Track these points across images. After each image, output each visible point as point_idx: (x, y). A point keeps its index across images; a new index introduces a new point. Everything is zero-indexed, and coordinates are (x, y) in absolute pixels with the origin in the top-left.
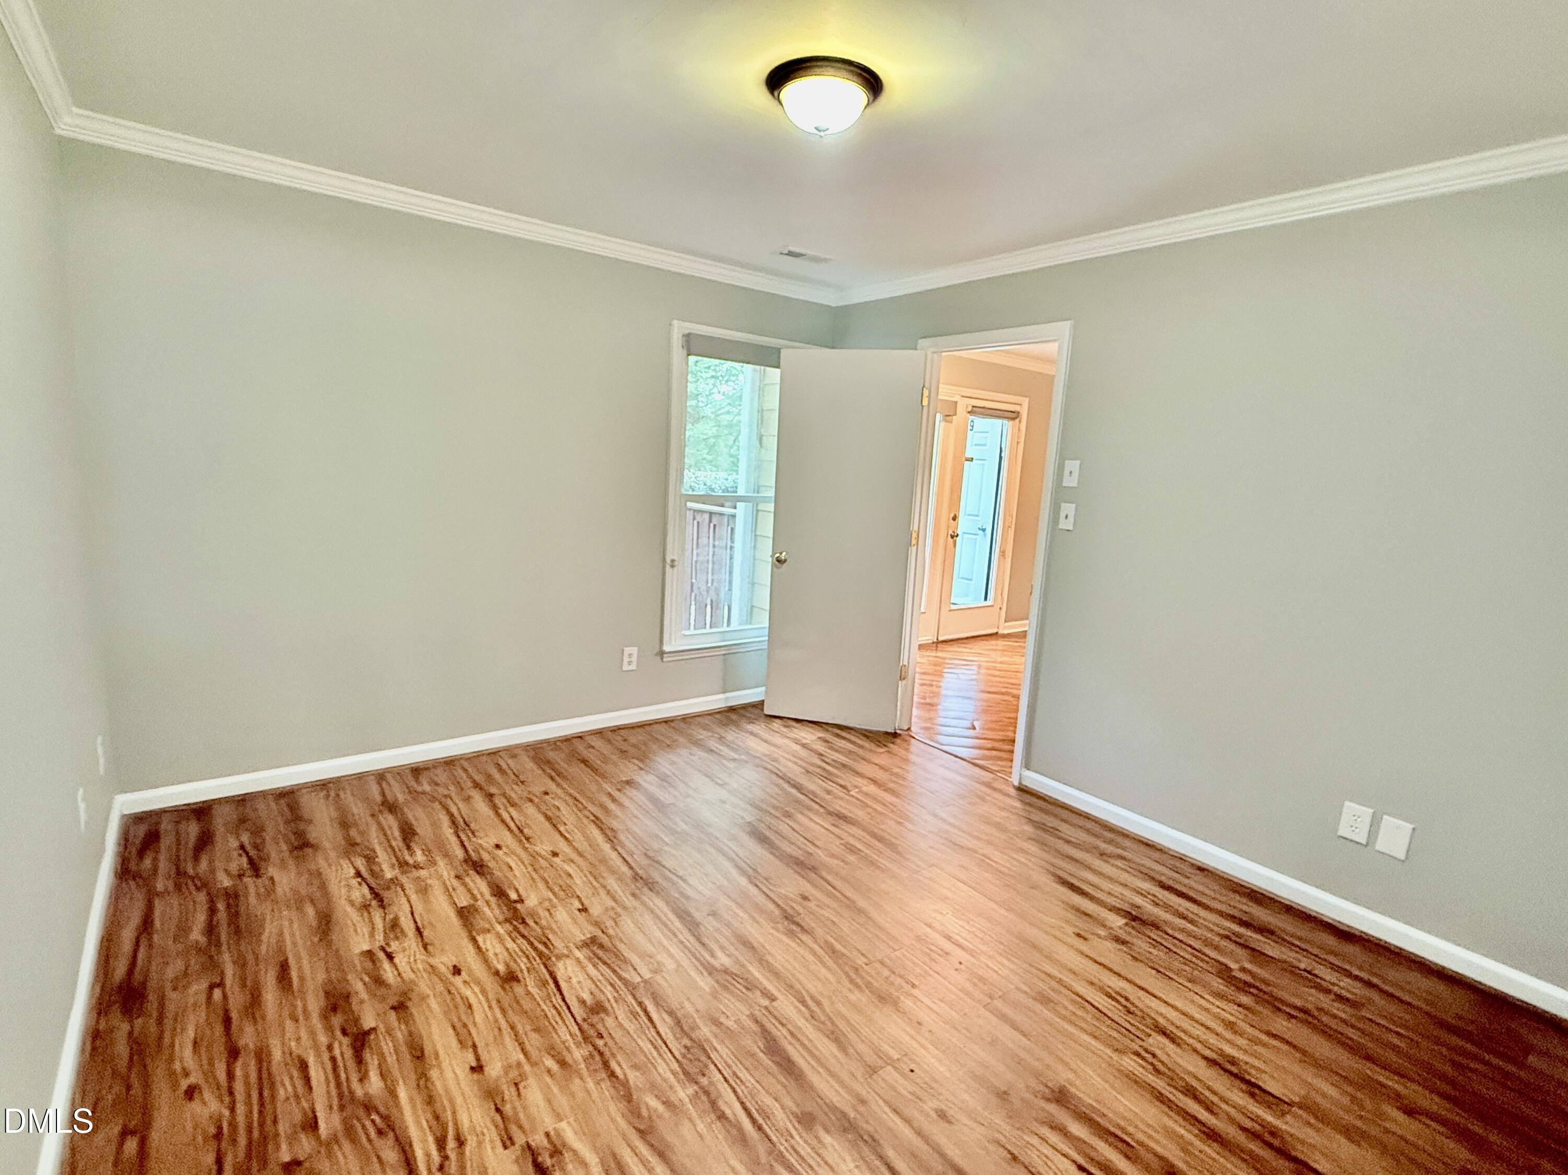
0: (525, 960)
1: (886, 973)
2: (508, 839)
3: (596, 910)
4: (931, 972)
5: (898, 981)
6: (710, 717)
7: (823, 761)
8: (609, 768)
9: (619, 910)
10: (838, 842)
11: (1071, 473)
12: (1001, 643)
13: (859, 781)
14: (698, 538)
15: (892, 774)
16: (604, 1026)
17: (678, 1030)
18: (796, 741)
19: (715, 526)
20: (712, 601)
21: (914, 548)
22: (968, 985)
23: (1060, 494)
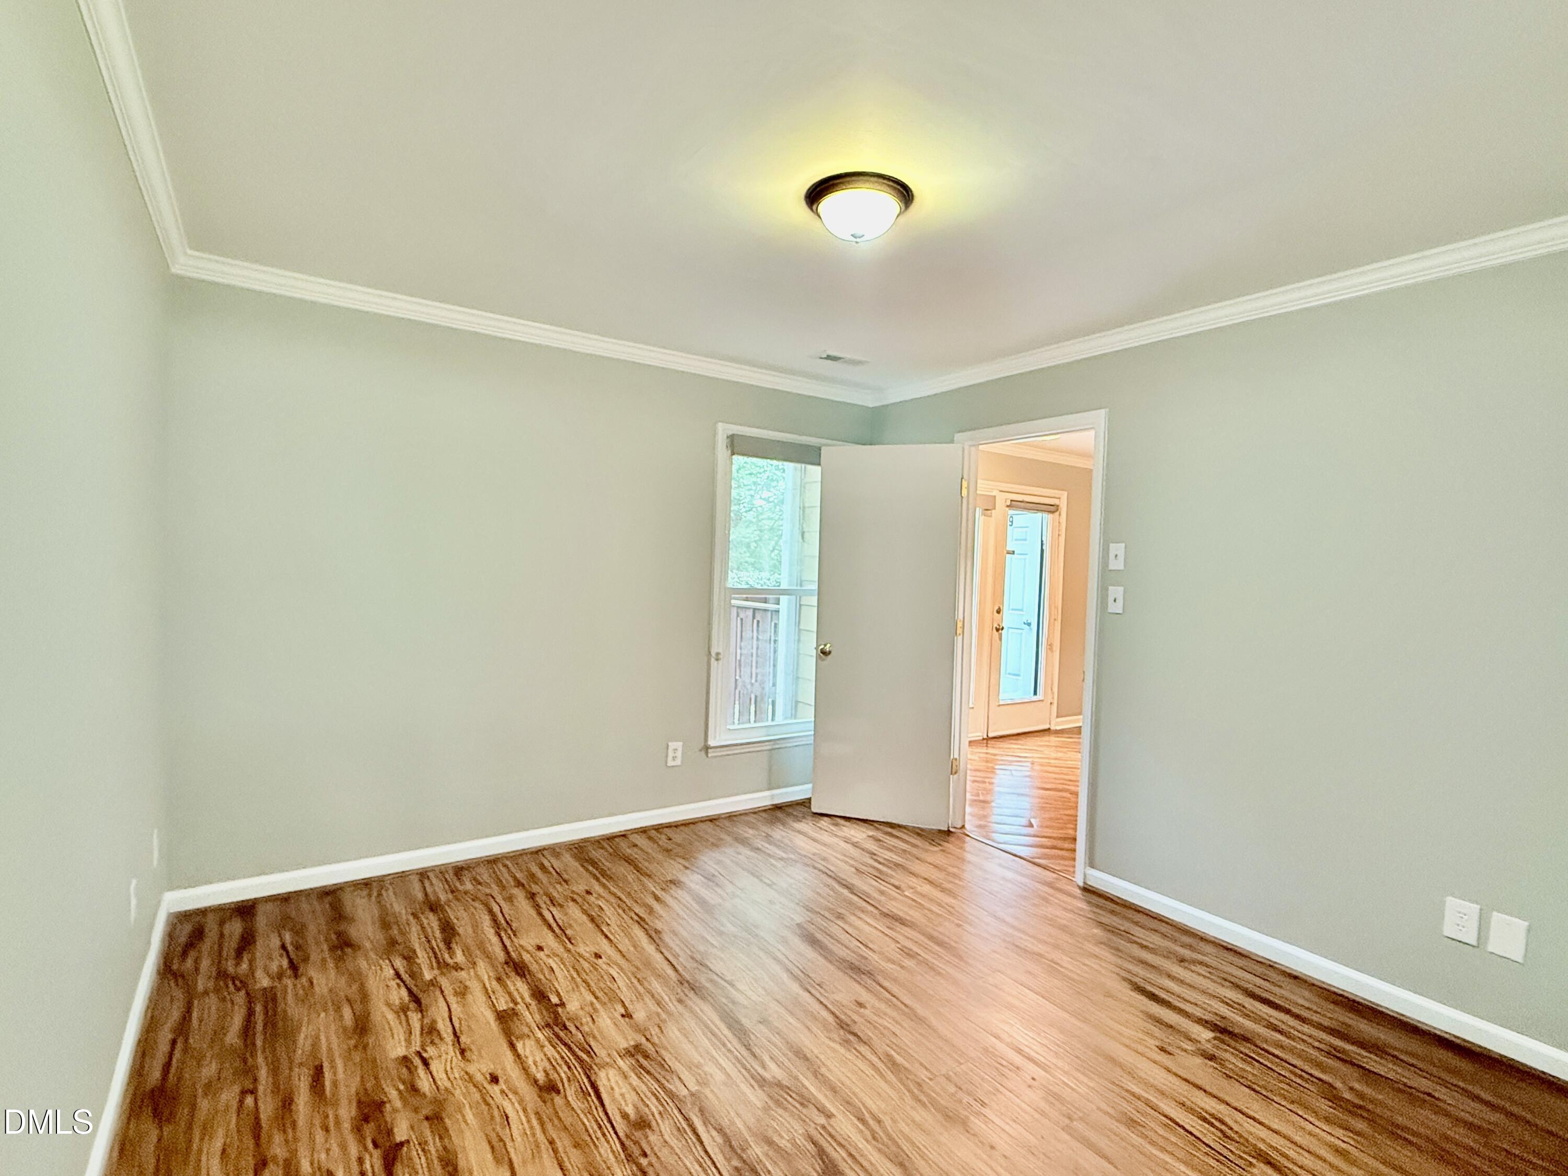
0: (565, 1068)
1: (952, 1089)
2: (549, 940)
3: (640, 1015)
4: (1002, 1089)
5: (966, 1099)
6: (754, 816)
7: (876, 860)
8: (653, 868)
9: (664, 1016)
10: (893, 945)
11: (1116, 556)
12: (1053, 740)
13: (913, 881)
14: (742, 632)
15: (949, 874)
16: (648, 1142)
17: (727, 1149)
18: (847, 841)
19: (758, 622)
20: (756, 697)
21: (960, 638)
22: (1043, 1104)
23: (1107, 577)
